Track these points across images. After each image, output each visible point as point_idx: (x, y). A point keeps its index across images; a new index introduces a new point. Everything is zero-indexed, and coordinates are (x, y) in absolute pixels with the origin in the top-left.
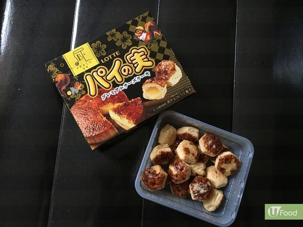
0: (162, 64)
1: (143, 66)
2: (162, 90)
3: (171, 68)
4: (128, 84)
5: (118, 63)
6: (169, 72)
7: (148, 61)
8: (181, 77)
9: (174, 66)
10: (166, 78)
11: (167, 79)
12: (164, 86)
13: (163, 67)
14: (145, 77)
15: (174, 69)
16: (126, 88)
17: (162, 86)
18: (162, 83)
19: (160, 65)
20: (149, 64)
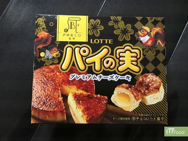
0: (149, 76)
1: (128, 68)
2: (134, 102)
3: (155, 85)
4: (103, 77)
5: (105, 51)
6: (151, 88)
7: (137, 65)
8: (160, 100)
9: (160, 85)
10: (144, 92)
11: (145, 94)
12: (137, 100)
13: (148, 80)
14: (125, 80)
15: (158, 88)
16: (99, 80)
17: (136, 99)
18: (138, 96)
19: (146, 76)
20: (136, 69)
